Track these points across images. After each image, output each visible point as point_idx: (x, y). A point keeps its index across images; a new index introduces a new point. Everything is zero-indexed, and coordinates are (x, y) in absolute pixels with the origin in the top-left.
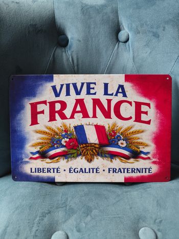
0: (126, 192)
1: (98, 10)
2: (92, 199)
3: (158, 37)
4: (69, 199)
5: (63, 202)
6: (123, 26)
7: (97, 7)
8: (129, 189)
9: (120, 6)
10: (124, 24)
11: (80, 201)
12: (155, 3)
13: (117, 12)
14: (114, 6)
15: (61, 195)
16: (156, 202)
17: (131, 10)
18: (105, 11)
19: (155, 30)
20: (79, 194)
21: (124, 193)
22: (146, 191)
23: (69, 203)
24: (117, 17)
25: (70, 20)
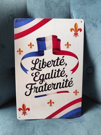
0: (70, 123)
1: (56, 4)
2: (49, 129)
3: (96, 27)
4: (36, 128)
5: (32, 130)
6: (73, 16)
7: (56, 2)
8: (72, 121)
9: (71, 2)
10: (74, 15)
11: (42, 130)
12: (96, 2)
13: (69, 6)
14: (68, 1)
15: (31, 125)
16: (87, 131)
17: (79, 5)
18: (61, 5)
19: (94, 22)
20: (41, 125)
21: (69, 124)
22: (81, 123)
23: (36, 131)
24: (70, 9)
25: (37, 11)
